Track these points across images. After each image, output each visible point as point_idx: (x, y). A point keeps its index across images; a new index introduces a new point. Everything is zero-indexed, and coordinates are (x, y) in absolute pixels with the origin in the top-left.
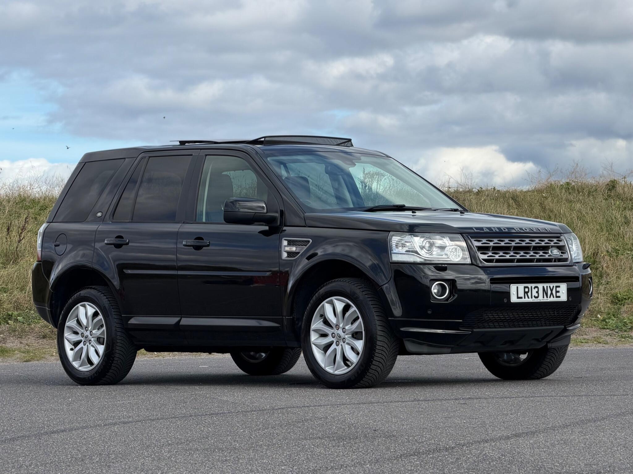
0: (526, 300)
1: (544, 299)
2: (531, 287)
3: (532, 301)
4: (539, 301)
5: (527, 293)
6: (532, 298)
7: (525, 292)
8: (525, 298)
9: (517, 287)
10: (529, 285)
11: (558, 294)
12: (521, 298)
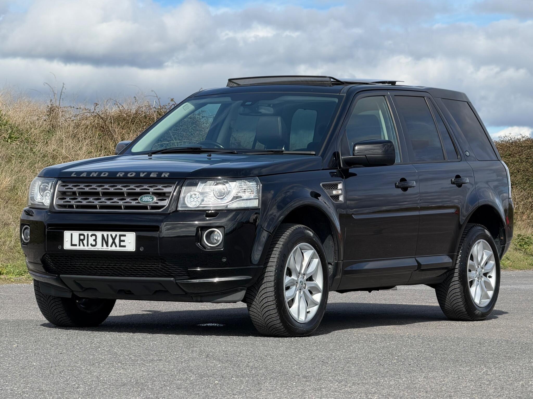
0: (81, 248)
1: (103, 248)
2: (88, 235)
3: (87, 249)
4: (96, 250)
5: (82, 240)
6: (88, 246)
7: (80, 240)
8: (79, 245)
9: (72, 234)
10: (85, 233)
11: (122, 244)
12: (76, 245)
